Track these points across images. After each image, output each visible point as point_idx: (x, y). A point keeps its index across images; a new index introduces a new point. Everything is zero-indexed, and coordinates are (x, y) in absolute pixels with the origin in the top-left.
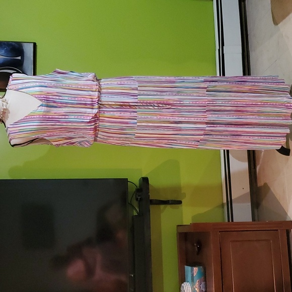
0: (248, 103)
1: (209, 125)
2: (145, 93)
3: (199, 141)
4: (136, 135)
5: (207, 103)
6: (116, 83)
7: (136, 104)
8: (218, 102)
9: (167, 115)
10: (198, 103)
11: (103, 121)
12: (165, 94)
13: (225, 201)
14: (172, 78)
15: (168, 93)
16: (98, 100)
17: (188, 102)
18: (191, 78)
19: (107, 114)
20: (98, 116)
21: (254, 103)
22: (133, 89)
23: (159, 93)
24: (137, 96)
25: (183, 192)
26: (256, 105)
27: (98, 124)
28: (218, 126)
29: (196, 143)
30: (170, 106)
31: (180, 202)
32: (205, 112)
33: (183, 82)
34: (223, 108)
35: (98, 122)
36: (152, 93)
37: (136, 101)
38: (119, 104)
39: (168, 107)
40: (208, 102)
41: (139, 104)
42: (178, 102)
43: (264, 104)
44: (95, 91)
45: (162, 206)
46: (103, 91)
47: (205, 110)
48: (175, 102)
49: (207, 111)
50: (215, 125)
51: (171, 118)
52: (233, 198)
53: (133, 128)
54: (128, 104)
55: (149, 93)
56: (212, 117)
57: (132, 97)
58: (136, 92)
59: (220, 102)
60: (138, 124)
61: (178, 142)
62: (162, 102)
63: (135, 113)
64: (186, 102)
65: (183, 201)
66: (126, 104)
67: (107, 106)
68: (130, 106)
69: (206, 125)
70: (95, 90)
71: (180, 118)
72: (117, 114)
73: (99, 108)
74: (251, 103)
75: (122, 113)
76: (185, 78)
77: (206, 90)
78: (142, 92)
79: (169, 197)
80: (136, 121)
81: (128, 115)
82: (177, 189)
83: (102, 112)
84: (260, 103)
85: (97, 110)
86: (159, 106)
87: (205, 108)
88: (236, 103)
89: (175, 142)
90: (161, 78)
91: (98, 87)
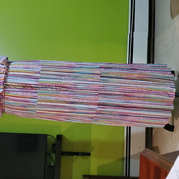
0: (134, 90)
1: (100, 107)
2: (47, 76)
3: (92, 118)
4: (37, 111)
5: (98, 88)
6: (22, 66)
7: (37, 86)
8: (107, 88)
9: (63, 96)
10: (90, 87)
11: (8, 99)
12: (63, 78)
13: (125, 156)
14: (73, 64)
15: (66, 77)
16: (4, 82)
17: (82, 87)
18: (90, 64)
19: (11, 94)
20: (3, 95)
21: (140, 90)
22: (36, 73)
23: (58, 77)
24: (38, 79)
25: (92, 146)
26: (142, 92)
27: (3, 102)
28: (108, 107)
29: (90, 120)
30: (66, 89)
31: (89, 154)
32: (97, 95)
33: (82, 67)
34: (112, 93)
35: (3, 100)
36: (53, 77)
37: (37, 83)
38: (22, 85)
39: (64, 89)
40: (100, 87)
41: (39, 86)
42: (74, 86)
43: (149, 91)
44: (3, 74)
45: (74, 157)
46: (10, 73)
47: (97, 93)
48: (71, 86)
49: (99, 94)
50: (105, 107)
51: (67, 99)
52: (131, 155)
53: (33, 106)
54: (29, 85)
55: (49, 76)
56: (102, 100)
57: (34, 80)
58: (38, 75)
59: (110, 88)
60: (38, 103)
61: (75, 118)
62: (59, 85)
63: (36, 94)
64: (81, 86)
65: (92, 153)
66: (27, 85)
67: (11, 87)
68: (31, 87)
69: (98, 106)
70: (2, 72)
71: (75, 99)
72: (20, 94)
73: (5, 88)
74: (137, 90)
75: (25, 93)
76: (85, 63)
77: (99, 76)
78: (44, 76)
79: (81, 150)
80: (36, 100)
81: (29, 94)
82: (88, 144)
83: (7, 91)
84: (145, 91)
85: (2, 90)
86: (57, 88)
87: (97, 92)
88: (124, 89)
89: (72, 117)
90: (64, 63)
91: (5, 69)
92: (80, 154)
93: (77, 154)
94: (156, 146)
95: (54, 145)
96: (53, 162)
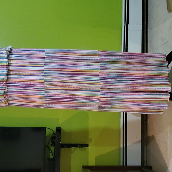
13: (122, 146)
25: (90, 137)
31: (87, 145)
45: (73, 148)
52: (127, 145)
65: (89, 145)
79: (79, 142)
82: (85, 133)
92: (79, 146)
93: (75, 145)
94: (151, 136)
95: (53, 138)
96: (52, 155)
